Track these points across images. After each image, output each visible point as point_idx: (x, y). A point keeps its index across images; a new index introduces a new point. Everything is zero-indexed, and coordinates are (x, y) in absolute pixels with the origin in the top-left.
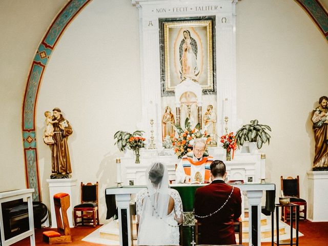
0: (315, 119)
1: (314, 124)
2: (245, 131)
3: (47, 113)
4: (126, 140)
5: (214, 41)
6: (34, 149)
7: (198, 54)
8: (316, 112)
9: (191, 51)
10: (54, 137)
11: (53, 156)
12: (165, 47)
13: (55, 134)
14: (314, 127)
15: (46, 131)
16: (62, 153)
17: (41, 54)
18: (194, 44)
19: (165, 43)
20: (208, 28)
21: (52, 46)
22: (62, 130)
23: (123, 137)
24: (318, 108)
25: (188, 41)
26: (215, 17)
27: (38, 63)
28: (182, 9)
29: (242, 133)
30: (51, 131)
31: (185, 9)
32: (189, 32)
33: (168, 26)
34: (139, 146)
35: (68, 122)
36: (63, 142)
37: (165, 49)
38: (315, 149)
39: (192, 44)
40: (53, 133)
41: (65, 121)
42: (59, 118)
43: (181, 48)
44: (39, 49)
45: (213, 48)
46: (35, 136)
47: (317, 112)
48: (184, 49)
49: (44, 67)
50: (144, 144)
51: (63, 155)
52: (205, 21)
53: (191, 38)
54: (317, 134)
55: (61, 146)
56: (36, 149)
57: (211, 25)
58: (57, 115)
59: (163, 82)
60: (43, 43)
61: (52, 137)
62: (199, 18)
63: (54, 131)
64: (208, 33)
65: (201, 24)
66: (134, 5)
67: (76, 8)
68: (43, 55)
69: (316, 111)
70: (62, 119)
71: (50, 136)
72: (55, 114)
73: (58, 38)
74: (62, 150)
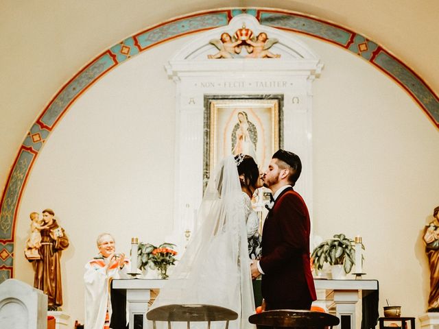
0: (429, 238)
1: (428, 244)
2: (326, 248)
3: (33, 215)
4: (148, 254)
5: (281, 128)
6: (9, 268)
7: (257, 144)
8: (429, 229)
9: (248, 139)
10: (41, 250)
11: (36, 278)
12: (212, 132)
13: (43, 245)
14: (428, 250)
15: (29, 241)
16: (50, 274)
17: (34, 137)
18: (252, 130)
19: (212, 127)
20: (273, 109)
21: (50, 127)
22: (53, 241)
23: (143, 252)
24: (433, 222)
25: (245, 126)
26: (283, 96)
27: (27, 149)
28: (237, 85)
29: (321, 251)
30: (36, 241)
31: (241, 84)
32: (246, 115)
33: (216, 104)
34: (166, 262)
35: (63, 231)
36: (53, 258)
37: (212, 136)
38: (429, 281)
39: (250, 130)
40: (40, 245)
41: (60, 229)
42: (51, 223)
43: (234, 135)
44: (31, 130)
45: (280, 136)
46: (12, 250)
47: (432, 228)
48: (238, 137)
49: (36, 154)
50: (174, 260)
51: (52, 277)
52: (269, 101)
53: (248, 122)
54: (432, 260)
55: (50, 264)
56: (12, 269)
57: (277, 106)
58: (49, 219)
59: (206, 180)
60: (38, 122)
61: (37, 251)
62: (259, 97)
63: (42, 242)
64: (273, 116)
65: (263, 105)
66: (170, 77)
67: (90, 78)
68: (36, 138)
69: (429, 226)
70: (55, 225)
71: (35, 247)
72: (45, 218)
73: (60, 117)
74: (50, 270)
